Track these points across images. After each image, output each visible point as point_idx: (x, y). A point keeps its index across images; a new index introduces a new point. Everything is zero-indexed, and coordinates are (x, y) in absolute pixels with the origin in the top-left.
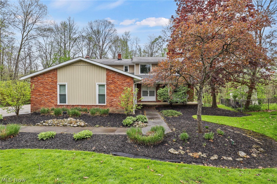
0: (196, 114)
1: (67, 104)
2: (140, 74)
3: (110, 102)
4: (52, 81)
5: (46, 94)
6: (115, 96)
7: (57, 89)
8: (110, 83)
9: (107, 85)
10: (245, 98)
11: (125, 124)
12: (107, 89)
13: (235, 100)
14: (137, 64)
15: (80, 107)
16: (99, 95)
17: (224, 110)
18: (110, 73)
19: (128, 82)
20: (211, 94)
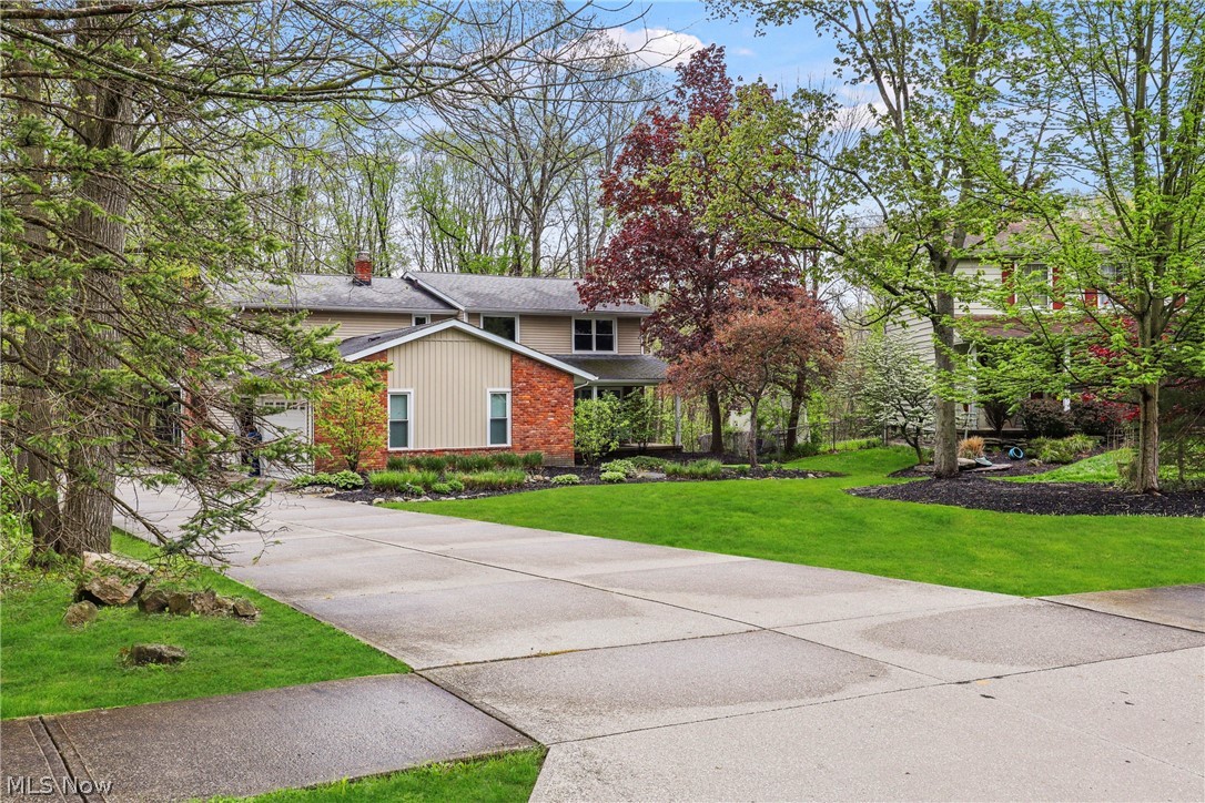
1: (411, 447)
3: (520, 439)
6: (532, 423)
7: (385, 406)
8: (522, 389)
9: (513, 393)
10: (782, 425)
12: (513, 404)
14: (474, 316)
15: (447, 453)
16: (492, 420)
18: (522, 364)
19: (562, 387)
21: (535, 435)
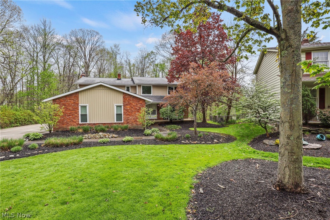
0: (193, 127)
1: (88, 122)
2: (142, 95)
3: (126, 120)
4: (75, 103)
5: (69, 114)
6: (130, 115)
7: (78, 110)
8: (127, 104)
9: (124, 106)
10: (226, 115)
11: (147, 134)
12: (123, 109)
13: (219, 117)
14: (139, 86)
16: (117, 114)
17: (211, 124)
19: (141, 104)
20: (202, 111)
21: (131, 119)
